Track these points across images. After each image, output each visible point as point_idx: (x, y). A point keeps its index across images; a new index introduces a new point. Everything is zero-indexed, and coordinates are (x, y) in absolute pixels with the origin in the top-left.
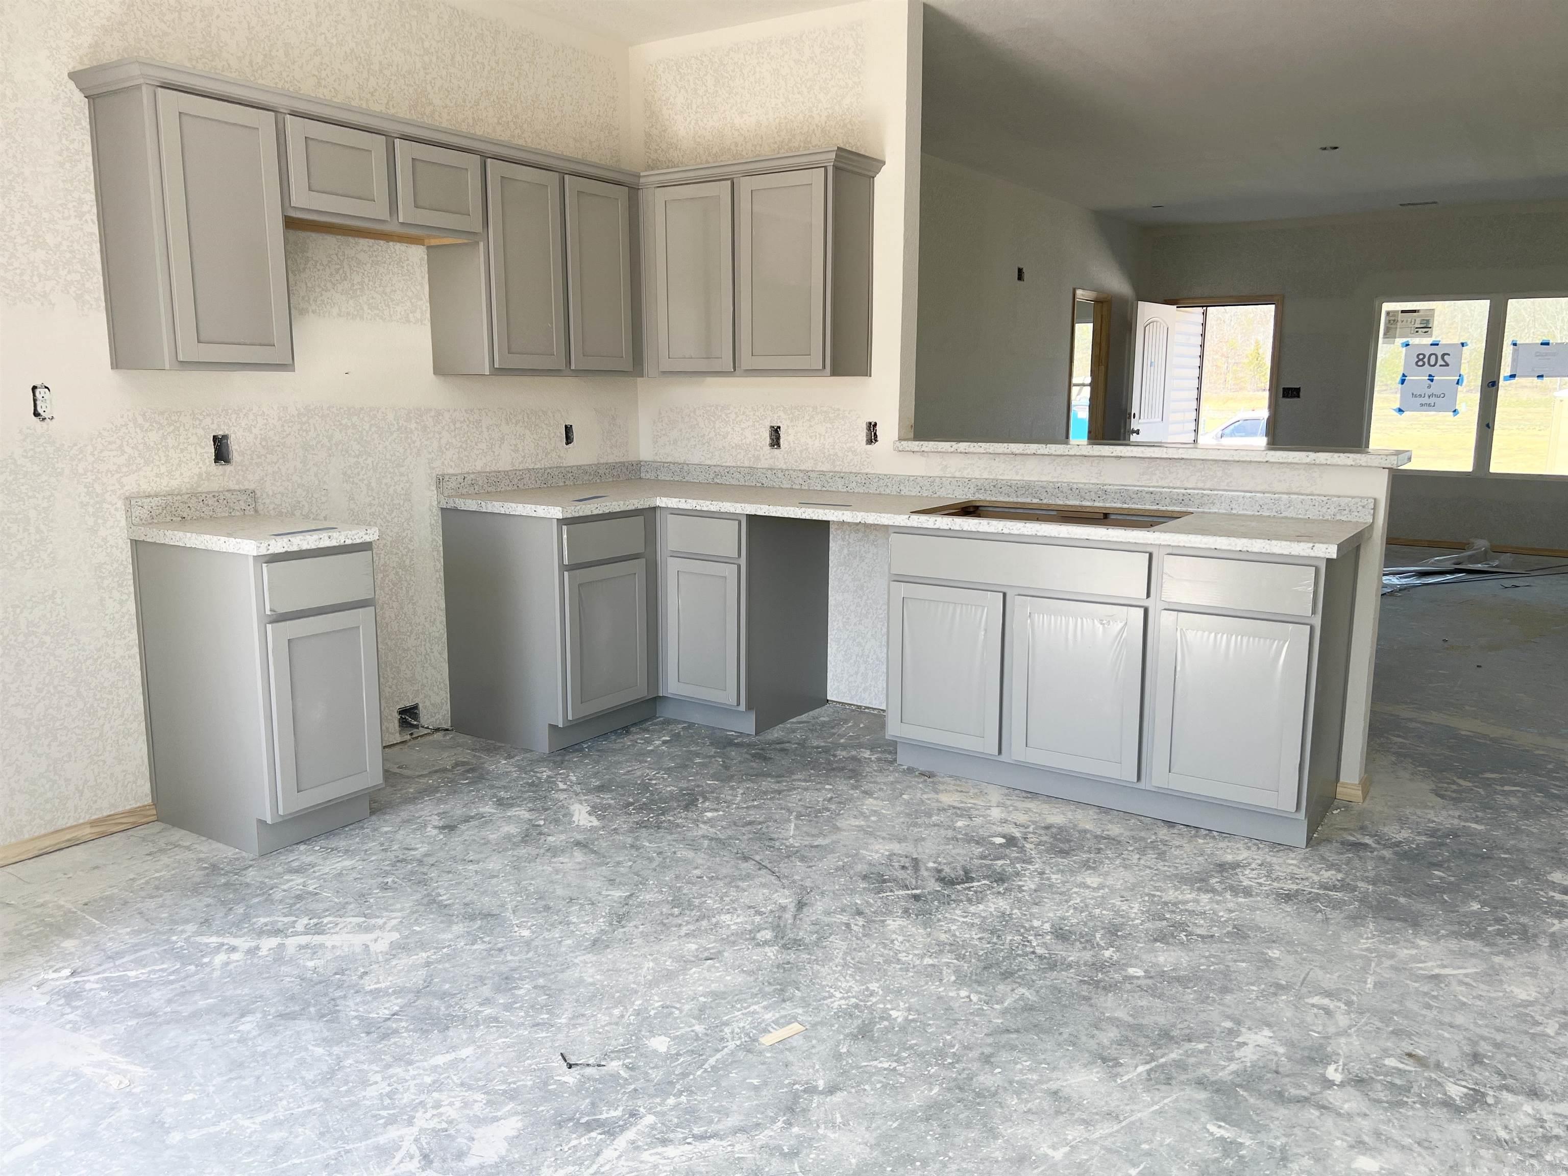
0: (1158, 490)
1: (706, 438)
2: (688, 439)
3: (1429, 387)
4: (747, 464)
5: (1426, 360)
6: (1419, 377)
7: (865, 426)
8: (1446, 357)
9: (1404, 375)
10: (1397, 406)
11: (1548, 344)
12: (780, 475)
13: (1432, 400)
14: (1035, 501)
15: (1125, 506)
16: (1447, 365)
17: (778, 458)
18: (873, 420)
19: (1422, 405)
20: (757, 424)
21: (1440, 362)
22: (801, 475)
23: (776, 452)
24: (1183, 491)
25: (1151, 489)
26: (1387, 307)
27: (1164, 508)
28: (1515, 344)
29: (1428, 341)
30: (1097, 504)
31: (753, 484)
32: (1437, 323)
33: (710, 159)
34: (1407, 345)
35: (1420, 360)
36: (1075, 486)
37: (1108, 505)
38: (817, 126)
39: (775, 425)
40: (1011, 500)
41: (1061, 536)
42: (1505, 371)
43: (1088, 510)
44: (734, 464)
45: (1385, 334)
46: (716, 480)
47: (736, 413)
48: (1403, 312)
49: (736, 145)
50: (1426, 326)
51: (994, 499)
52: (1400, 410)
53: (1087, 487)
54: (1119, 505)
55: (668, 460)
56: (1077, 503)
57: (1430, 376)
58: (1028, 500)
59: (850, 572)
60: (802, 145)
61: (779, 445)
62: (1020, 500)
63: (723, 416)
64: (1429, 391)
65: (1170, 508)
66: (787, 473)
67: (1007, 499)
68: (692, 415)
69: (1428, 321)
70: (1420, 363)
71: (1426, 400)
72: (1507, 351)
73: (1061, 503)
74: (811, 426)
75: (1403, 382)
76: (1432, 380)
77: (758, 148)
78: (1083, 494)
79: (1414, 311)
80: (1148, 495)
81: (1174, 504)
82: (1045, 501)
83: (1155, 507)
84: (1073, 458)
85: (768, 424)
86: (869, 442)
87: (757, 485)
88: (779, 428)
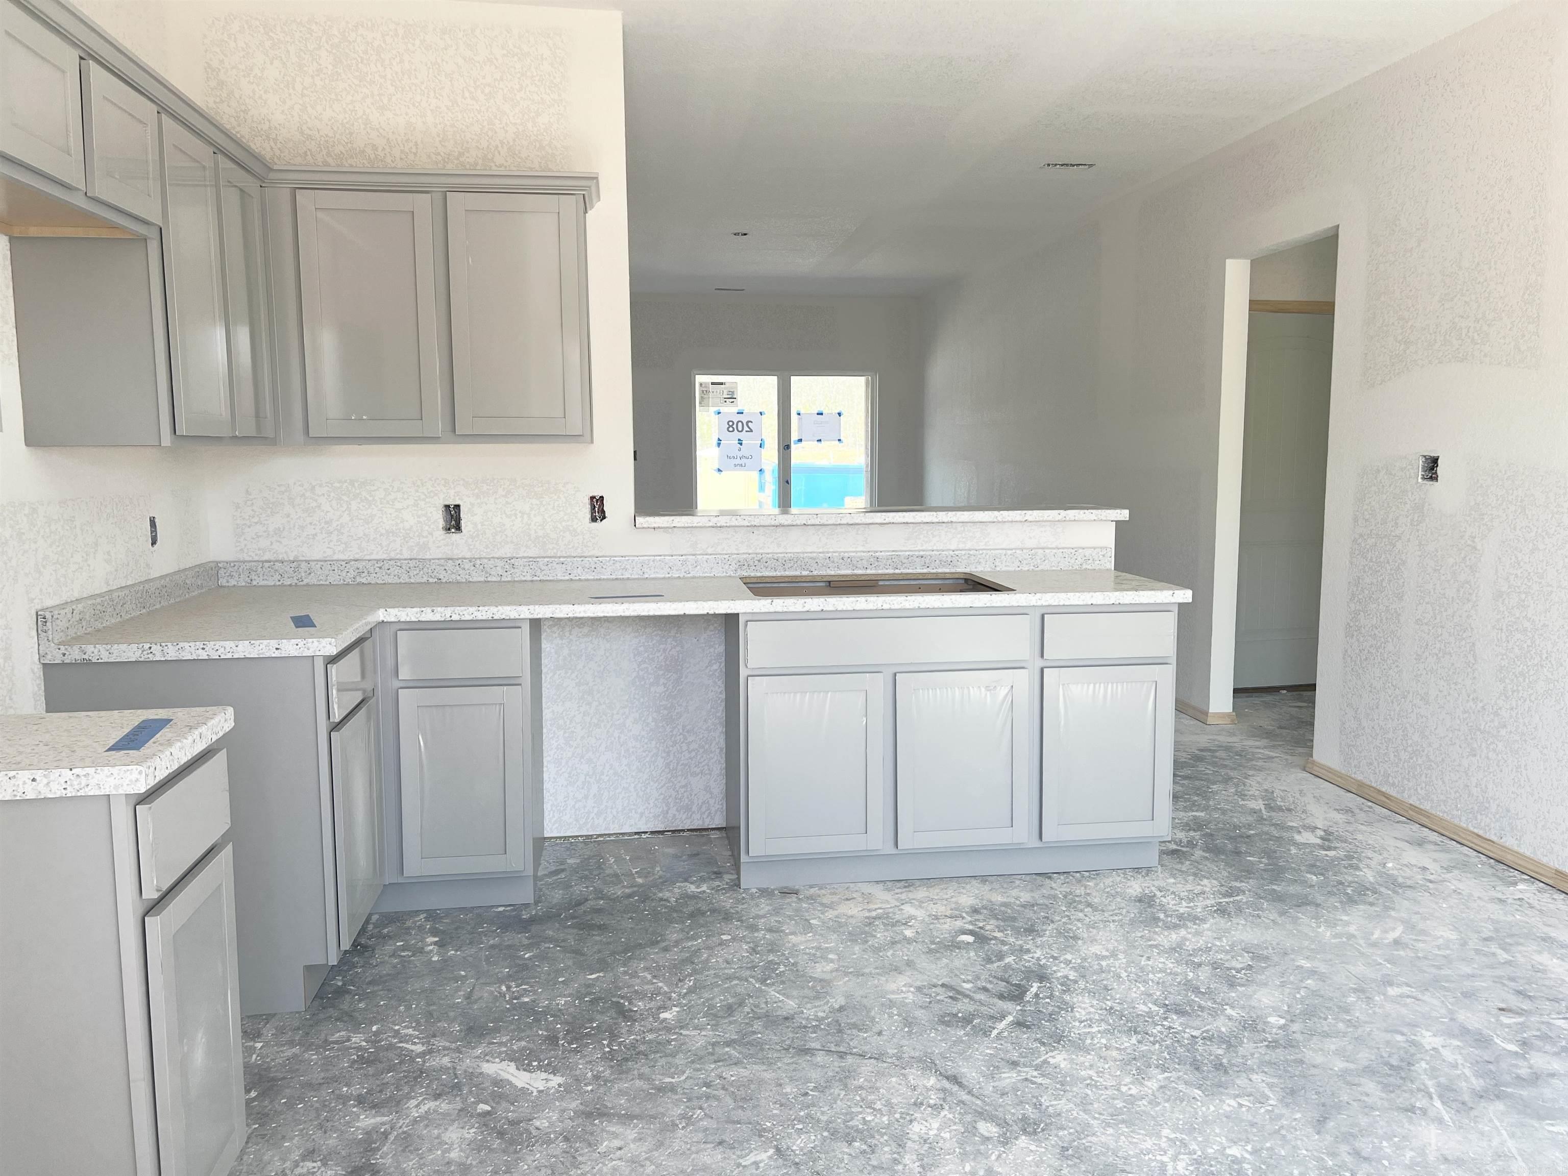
0: (928, 553)
1: (334, 525)
2: (302, 528)
3: (740, 450)
4: (406, 555)
5: (735, 426)
6: (731, 440)
7: (587, 501)
8: (750, 424)
9: (719, 440)
10: (717, 467)
11: (822, 414)
12: (467, 565)
13: (743, 461)
14: (805, 573)
15: (897, 571)
16: (751, 431)
17: (458, 544)
18: (598, 494)
19: (735, 465)
20: (422, 503)
21: (746, 428)
22: (500, 563)
23: (455, 537)
24: (951, 553)
25: (922, 553)
26: (700, 379)
27: (934, 571)
28: (799, 414)
29: (736, 410)
30: (869, 572)
31: (425, 580)
32: (739, 395)
33: (330, 160)
34: (719, 413)
35: (730, 426)
36: (846, 555)
37: (880, 572)
39: (452, 502)
40: (779, 574)
42: (794, 436)
43: (863, 578)
44: (385, 556)
45: (700, 403)
46: (358, 580)
47: (385, 490)
48: (713, 384)
49: (374, 147)
50: (731, 397)
51: (759, 574)
52: (719, 470)
53: (859, 554)
54: (891, 571)
55: (266, 558)
56: (849, 572)
57: (739, 440)
58: (797, 573)
59: (574, 676)
61: (458, 528)
62: (787, 573)
63: (364, 494)
64: (740, 454)
65: (940, 570)
66: (478, 562)
67: (774, 574)
68: (308, 494)
69: (733, 392)
70: (731, 429)
71: (738, 461)
72: (794, 418)
73: (833, 573)
74: (507, 503)
75: (719, 445)
76: (741, 444)
77: (411, 157)
78: (855, 563)
79: (722, 384)
80: (918, 560)
81: (944, 566)
82: (815, 573)
83: (925, 571)
84: (838, 527)
85: (441, 502)
86: (594, 519)
87: (431, 580)
88: (457, 507)
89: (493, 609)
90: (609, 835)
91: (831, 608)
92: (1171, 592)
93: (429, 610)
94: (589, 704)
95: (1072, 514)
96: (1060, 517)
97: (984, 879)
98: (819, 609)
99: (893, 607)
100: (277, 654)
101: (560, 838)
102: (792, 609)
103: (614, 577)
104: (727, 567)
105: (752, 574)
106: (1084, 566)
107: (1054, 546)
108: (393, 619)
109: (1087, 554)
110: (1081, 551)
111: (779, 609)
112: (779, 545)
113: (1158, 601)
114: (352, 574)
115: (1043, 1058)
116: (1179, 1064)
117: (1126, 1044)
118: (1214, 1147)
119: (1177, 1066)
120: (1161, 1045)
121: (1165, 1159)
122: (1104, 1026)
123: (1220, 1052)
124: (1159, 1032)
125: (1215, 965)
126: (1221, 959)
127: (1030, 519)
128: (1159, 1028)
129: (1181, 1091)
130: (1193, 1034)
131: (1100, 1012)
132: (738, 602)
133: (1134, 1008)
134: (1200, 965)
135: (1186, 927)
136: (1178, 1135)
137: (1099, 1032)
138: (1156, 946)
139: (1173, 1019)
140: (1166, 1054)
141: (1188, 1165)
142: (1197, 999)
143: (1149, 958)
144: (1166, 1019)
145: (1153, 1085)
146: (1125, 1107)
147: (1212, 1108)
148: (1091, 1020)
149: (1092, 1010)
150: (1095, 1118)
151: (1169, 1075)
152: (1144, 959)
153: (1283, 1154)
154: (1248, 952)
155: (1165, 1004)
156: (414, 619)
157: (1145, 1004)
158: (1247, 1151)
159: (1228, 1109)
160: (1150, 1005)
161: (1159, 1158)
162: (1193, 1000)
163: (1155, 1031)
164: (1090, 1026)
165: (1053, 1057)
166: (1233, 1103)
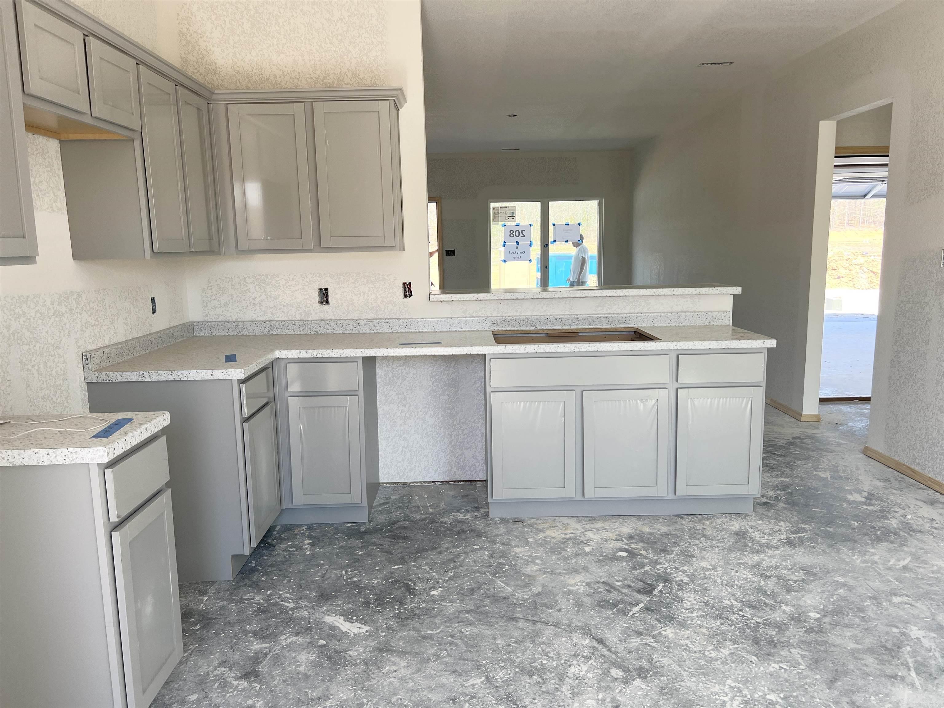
0: (610, 315)
1: (258, 300)
2: (239, 302)
3: (517, 248)
4: (298, 318)
5: (514, 234)
6: (511, 243)
7: (401, 285)
8: (523, 232)
9: (505, 242)
10: (503, 258)
11: (568, 225)
12: (333, 324)
13: (519, 255)
14: (532, 328)
15: (591, 327)
16: (524, 236)
17: (327, 311)
18: (408, 281)
19: (515, 258)
20: (306, 288)
21: (521, 235)
22: (352, 323)
23: (325, 307)
24: (625, 315)
25: (606, 315)
26: (493, 205)
27: (614, 326)
28: (554, 225)
29: (515, 223)
30: (572, 327)
31: (308, 332)
32: (517, 214)
33: (250, 85)
34: (505, 226)
35: (511, 234)
36: (558, 317)
37: (580, 327)
38: (348, 70)
39: (323, 287)
40: (516, 329)
41: (614, 350)
42: (551, 239)
43: (569, 331)
44: (286, 319)
45: (493, 220)
46: (271, 332)
47: (285, 280)
48: (501, 208)
49: (275, 77)
50: (512, 216)
51: (504, 329)
52: (505, 261)
53: (566, 316)
54: (587, 327)
55: (220, 320)
56: (560, 327)
57: (517, 242)
58: (528, 328)
59: (395, 389)
60: (336, 82)
61: (327, 302)
62: (522, 328)
63: (274, 282)
64: (517, 251)
65: (618, 326)
66: (339, 322)
67: (513, 329)
68: (242, 282)
69: (513, 213)
70: (512, 235)
71: (516, 255)
72: (551, 228)
73: (550, 328)
74: (355, 287)
75: (504, 245)
76: (518, 244)
77: (296, 81)
78: (564, 322)
79: (506, 207)
80: (604, 319)
81: (620, 323)
82: (539, 328)
83: (609, 326)
84: (553, 300)
85: (317, 287)
86: (405, 296)
87: (312, 333)
88: (326, 290)
89: (341, 351)
90: (417, 482)
91: (542, 351)
92: (762, 341)
93: (304, 351)
94: (404, 405)
95: (704, 290)
96: (696, 292)
97: (639, 517)
98: (535, 351)
99: (581, 350)
100: (212, 378)
101: (389, 483)
102: (518, 352)
103: (417, 330)
104: (484, 324)
105: (500, 329)
106: (712, 323)
107: (692, 310)
108: (284, 357)
109: (714, 316)
110: (710, 313)
111: (510, 352)
112: (517, 311)
113: (753, 347)
114: (268, 329)
115: (659, 631)
116: (745, 640)
117: (713, 625)
118: (759, 693)
119: (743, 641)
120: (735, 627)
121: (726, 699)
122: (700, 613)
123: (773, 633)
124: (736, 618)
125: (780, 578)
126: (784, 574)
127: (677, 293)
128: (736, 616)
129: (744, 657)
130: (757, 621)
131: (699, 604)
132: (485, 347)
133: (722, 602)
134: (770, 577)
135: (764, 552)
136: (737, 685)
137: (697, 616)
138: (743, 564)
139: (746, 611)
140: (737, 633)
141: (740, 704)
142: (764, 599)
143: (737, 571)
144: (741, 610)
145: (726, 652)
146: (705, 665)
147: (762, 669)
148: (692, 608)
149: (695, 602)
150: (685, 670)
151: (738, 646)
152: (733, 571)
153: (804, 700)
154: (803, 570)
155: (742, 601)
156: (296, 357)
157: (729, 600)
158: (780, 697)
159: (772, 670)
160: (733, 601)
161: (722, 698)
162: (761, 599)
163: (733, 618)
164: (692, 612)
165: (665, 631)
166: (777, 666)
